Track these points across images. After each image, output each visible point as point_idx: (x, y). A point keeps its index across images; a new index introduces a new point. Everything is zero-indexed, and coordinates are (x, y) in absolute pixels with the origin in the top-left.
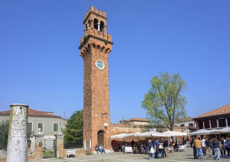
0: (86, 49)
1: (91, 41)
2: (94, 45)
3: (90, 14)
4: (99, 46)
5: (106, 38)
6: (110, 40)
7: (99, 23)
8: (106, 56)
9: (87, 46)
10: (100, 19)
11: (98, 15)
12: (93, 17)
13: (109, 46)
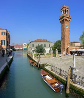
0: (62, 21)
1: (64, 18)
2: (65, 19)
3: (63, 8)
4: (67, 20)
5: (69, 17)
6: (70, 17)
7: (66, 11)
8: (69, 23)
9: (63, 19)
10: (67, 9)
11: (66, 8)
12: (64, 9)
13: (70, 19)
